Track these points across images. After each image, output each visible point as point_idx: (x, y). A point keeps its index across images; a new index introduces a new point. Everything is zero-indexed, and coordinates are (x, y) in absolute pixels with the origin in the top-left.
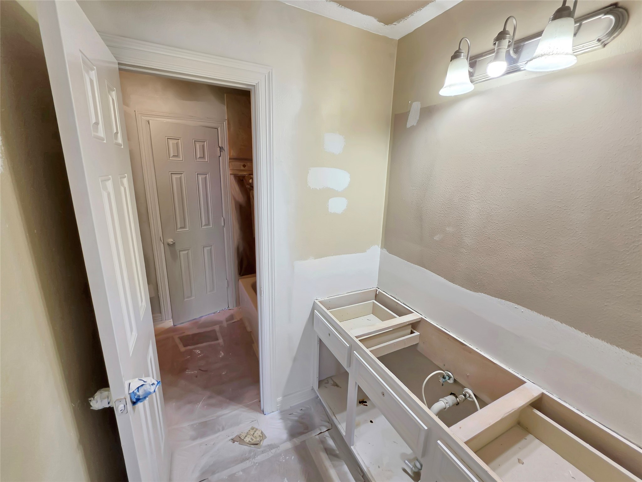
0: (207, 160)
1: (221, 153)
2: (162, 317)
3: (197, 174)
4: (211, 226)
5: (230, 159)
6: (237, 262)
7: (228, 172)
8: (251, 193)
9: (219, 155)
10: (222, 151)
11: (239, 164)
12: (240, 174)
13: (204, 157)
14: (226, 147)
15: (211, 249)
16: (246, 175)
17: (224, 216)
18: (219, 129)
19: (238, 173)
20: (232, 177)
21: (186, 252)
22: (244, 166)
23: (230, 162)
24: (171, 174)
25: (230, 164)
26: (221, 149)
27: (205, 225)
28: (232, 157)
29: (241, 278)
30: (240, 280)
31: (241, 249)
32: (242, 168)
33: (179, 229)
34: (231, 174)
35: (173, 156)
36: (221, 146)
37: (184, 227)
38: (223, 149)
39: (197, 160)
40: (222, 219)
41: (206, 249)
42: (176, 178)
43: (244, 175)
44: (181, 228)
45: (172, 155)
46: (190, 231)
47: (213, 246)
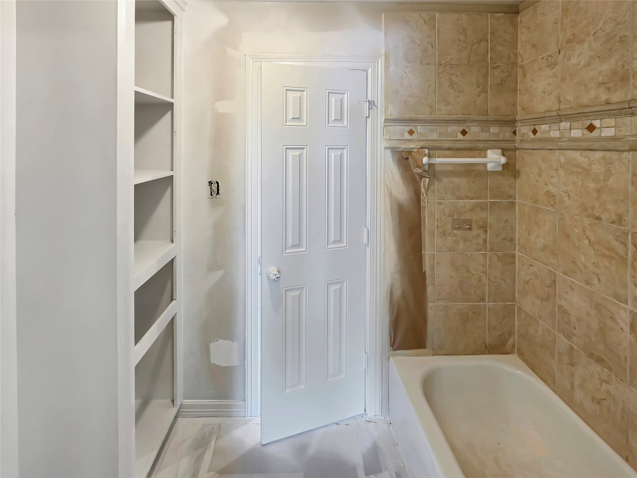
0: (346, 125)
1: (370, 111)
2: (245, 409)
3: (329, 149)
4: (344, 245)
5: (386, 120)
6: (387, 320)
7: (382, 144)
8: (422, 184)
9: (367, 115)
10: (372, 108)
11: (401, 130)
12: (404, 148)
13: (341, 120)
14: (380, 101)
15: (341, 289)
16: (414, 148)
17: (368, 226)
18: (370, 71)
19: (399, 146)
20: (389, 153)
21: (297, 293)
22: (411, 132)
23: (385, 126)
24: (287, 149)
25: (385, 130)
26: (372, 104)
27: (335, 242)
28: (390, 117)
29: (393, 355)
30: (391, 358)
31: (398, 293)
32: (407, 136)
33: (289, 249)
34: (385, 148)
35: (293, 118)
36: (370, 99)
37: (299, 245)
38: (375, 106)
39: (329, 125)
40: (365, 230)
41: (333, 288)
42: (293, 156)
43: (411, 148)
44: (293, 246)
45: (290, 116)
46: (307, 252)
47: (345, 282)
